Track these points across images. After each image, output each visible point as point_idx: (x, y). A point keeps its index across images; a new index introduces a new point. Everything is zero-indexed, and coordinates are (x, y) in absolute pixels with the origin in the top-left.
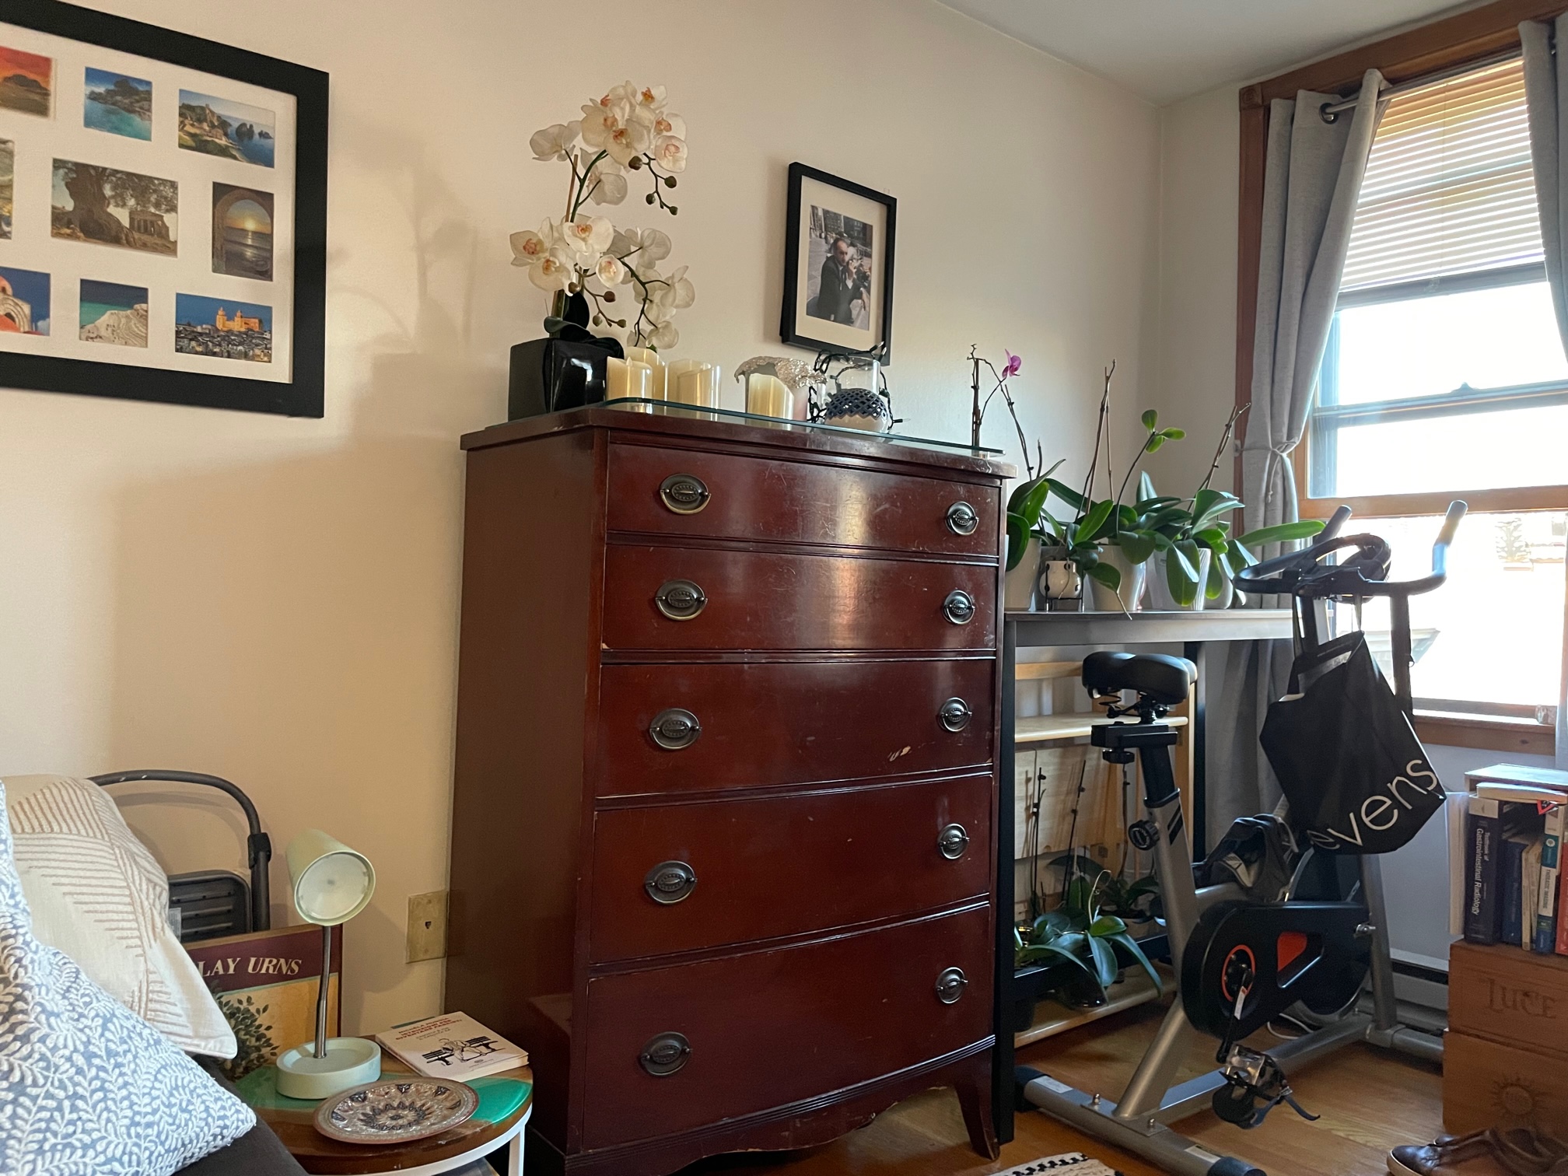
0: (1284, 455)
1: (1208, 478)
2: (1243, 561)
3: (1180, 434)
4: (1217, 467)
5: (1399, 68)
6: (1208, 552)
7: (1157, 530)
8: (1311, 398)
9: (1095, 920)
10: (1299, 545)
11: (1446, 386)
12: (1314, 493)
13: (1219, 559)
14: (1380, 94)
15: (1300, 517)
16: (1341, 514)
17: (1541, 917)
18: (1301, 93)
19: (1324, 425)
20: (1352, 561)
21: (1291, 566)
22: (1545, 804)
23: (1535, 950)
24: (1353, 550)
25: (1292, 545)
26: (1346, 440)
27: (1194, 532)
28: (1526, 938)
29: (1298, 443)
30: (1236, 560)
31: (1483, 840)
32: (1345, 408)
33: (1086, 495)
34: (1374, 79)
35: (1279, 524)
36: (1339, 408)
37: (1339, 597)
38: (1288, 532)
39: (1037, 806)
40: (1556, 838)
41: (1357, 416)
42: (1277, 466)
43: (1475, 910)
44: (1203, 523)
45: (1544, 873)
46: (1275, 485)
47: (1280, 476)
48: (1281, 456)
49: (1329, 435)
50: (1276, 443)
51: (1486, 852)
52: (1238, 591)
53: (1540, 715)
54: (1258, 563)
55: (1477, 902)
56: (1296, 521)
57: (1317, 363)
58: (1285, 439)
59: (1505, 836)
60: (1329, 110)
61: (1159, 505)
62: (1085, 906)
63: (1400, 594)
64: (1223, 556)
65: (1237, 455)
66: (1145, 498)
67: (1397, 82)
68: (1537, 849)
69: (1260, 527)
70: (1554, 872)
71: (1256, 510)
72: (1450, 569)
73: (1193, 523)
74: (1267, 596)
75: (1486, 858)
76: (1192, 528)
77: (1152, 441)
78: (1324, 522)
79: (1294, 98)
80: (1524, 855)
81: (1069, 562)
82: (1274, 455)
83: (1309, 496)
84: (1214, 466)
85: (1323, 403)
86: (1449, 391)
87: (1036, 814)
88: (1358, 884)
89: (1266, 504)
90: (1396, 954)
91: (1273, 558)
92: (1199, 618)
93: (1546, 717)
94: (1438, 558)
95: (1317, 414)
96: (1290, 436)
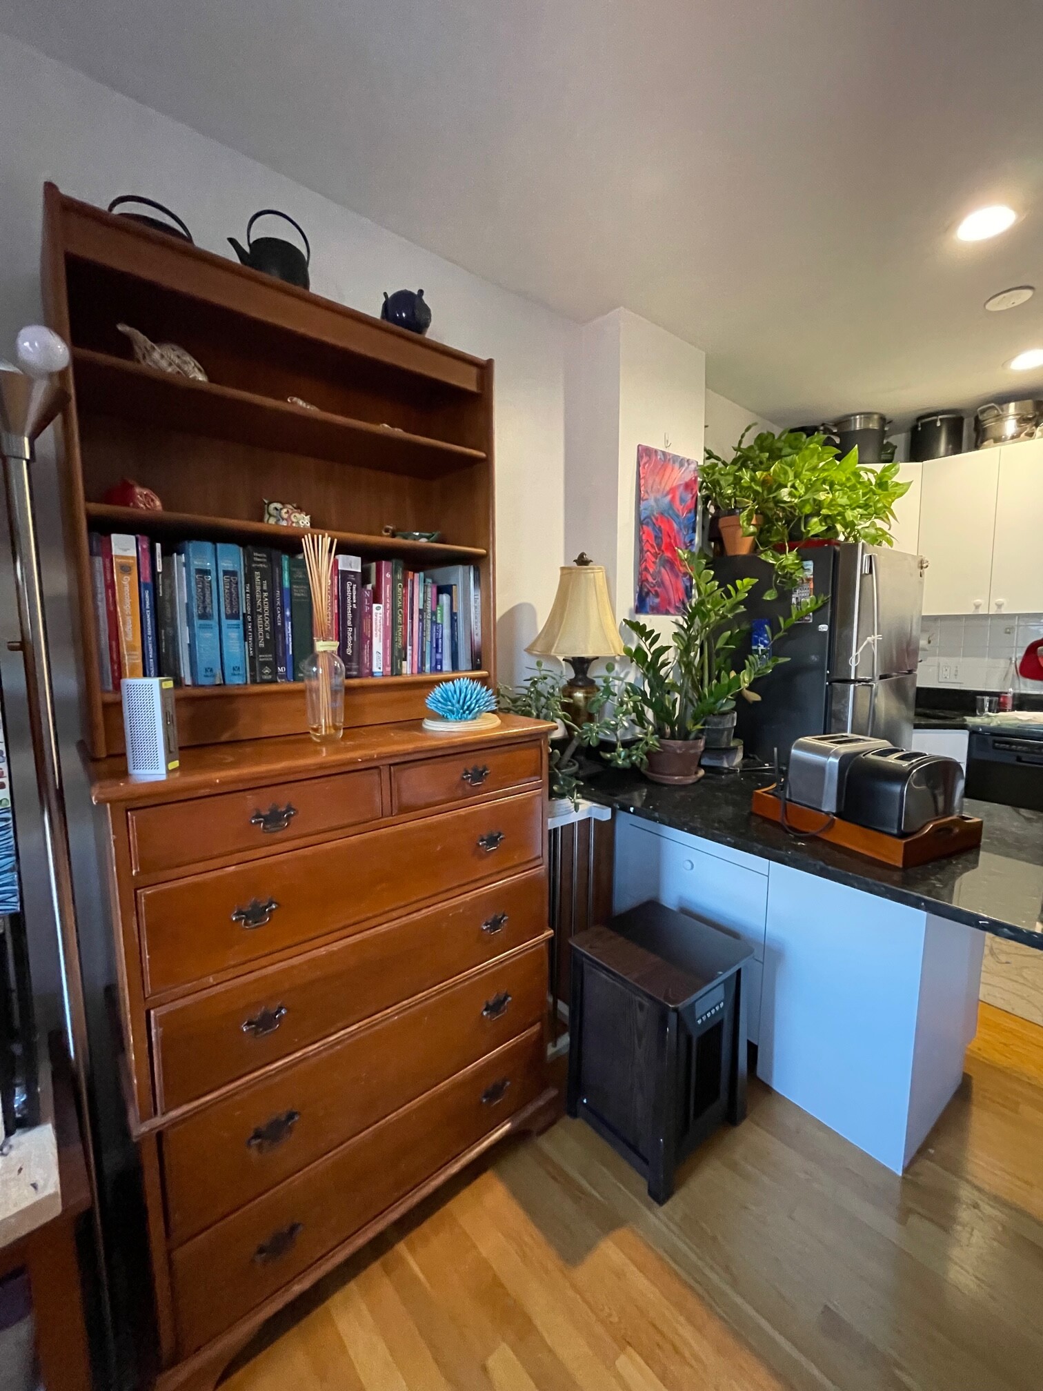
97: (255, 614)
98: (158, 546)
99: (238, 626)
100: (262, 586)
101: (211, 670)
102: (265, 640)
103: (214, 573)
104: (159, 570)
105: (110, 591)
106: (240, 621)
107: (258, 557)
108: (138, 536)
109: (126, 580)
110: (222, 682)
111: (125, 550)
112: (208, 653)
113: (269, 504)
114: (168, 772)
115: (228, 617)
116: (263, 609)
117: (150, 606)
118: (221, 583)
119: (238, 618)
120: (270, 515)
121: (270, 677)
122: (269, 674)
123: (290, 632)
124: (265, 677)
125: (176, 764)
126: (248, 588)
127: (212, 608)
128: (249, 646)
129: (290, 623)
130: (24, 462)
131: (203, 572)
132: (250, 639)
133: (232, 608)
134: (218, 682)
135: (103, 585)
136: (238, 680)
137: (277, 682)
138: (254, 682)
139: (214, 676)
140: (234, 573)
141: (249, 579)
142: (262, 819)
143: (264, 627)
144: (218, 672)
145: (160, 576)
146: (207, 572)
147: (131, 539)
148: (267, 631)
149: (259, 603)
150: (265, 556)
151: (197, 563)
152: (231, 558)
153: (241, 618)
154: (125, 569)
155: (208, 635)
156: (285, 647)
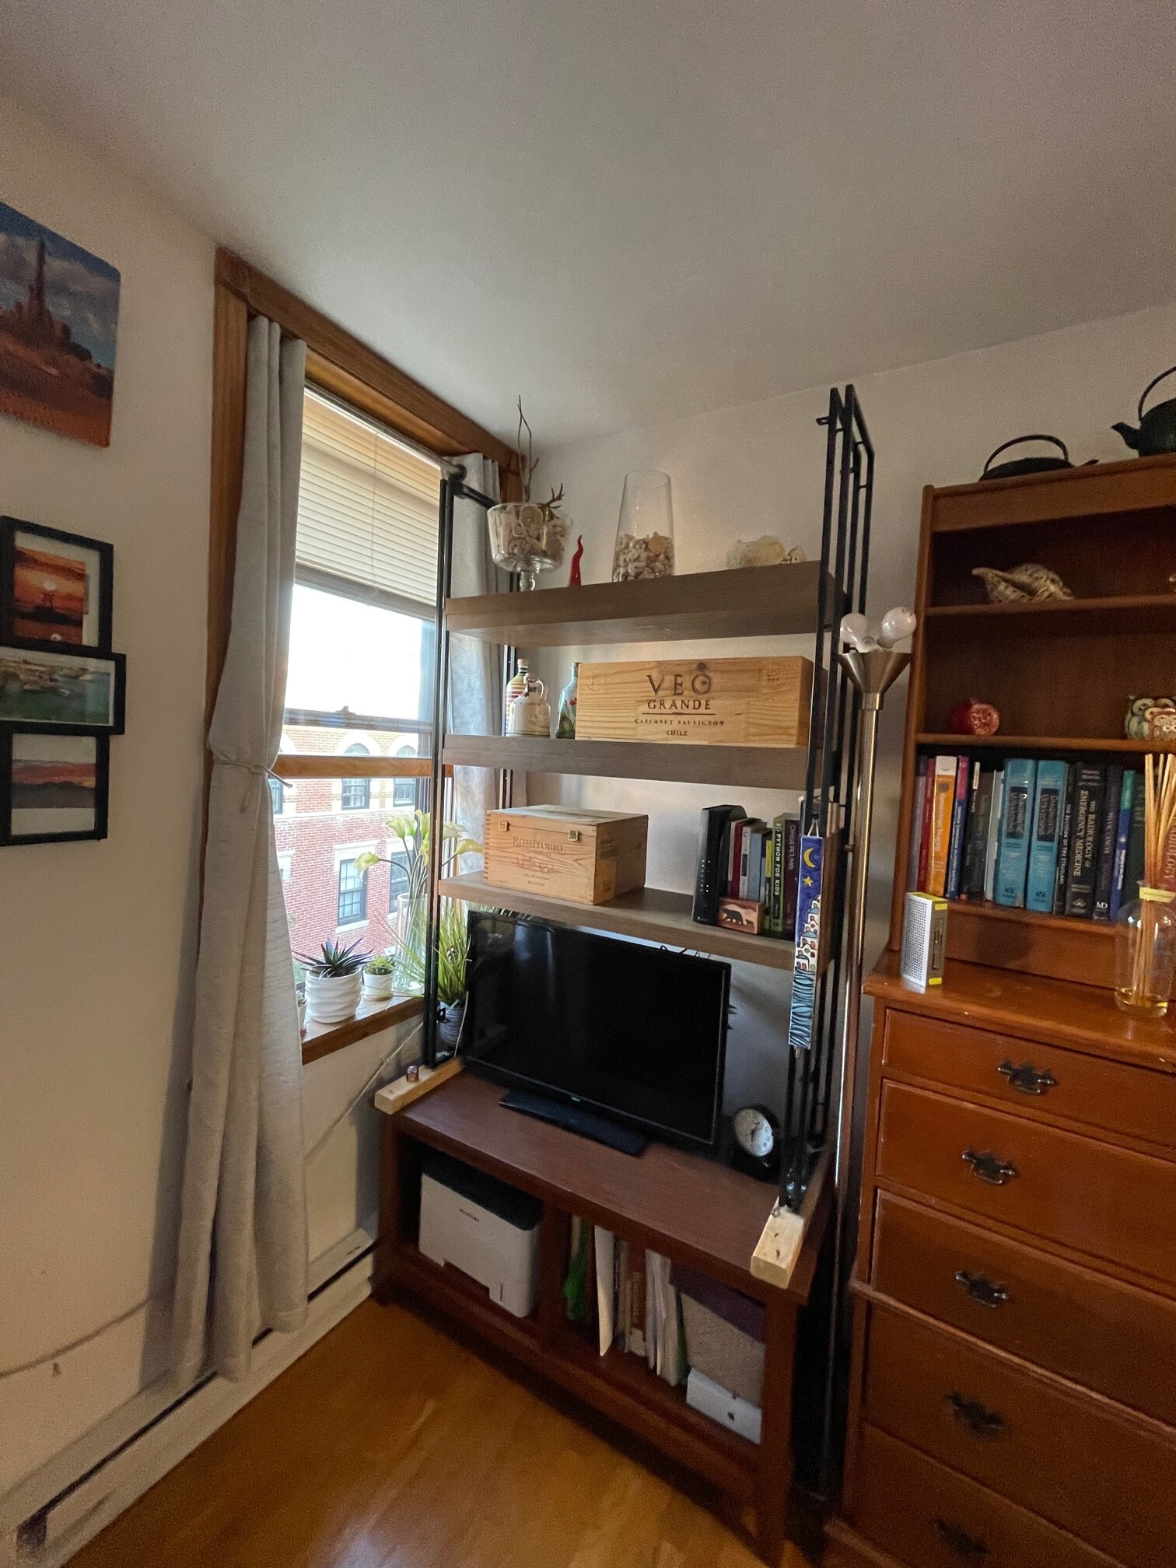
97: (1073, 836)
98: (977, 765)
99: (1050, 849)
100: (1089, 805)
101: (1012, 891)
102: (1083, 869)
103: (1031, 791)
104: (975, 787)
105: (928, 805)
106: (1055, 844)
107: (1088, 775)
108: (960, 757)
109: (943, 796)
110: (1022, 906)
111: (947, 770)
112: (1012, 874)
113: (1134, 701)
114: (928, 986)
115: (1040, 838)
116: (1086, 833)
117: (961, 821)
118: (1038, 801)
119: (1053, 841)
120: (1133, 714)
121: (1083, 911)
122: (1083, 908)
123: (1122, 862)
124: (1075, 910)
125: (938, 981)
126: (1068, 809)
127: (1023, 829)
128: (1059, 872)
129: (1124, 852)
130: (875, 712)
131: (1018, 790)
132: (1063, 865)
133: (1046, 829)
134: (1017, 905)
135: (923, 801)
136: (1042, 907)
137: (1092, 918)
138: (1061, 913)
139: (1015, 897)
140: (1054, 792)
141: (1072, 799)
142: (1010, 1072)
143: (1084, 853)
144: (1020, 895)
145: (975, 792)
146: (1023, 790)
147: (953, 760)
148: (1087, 859)
149: (1081, 826)
150: (1098, 773)
151: (1013, 782)
152: (1054, 776)
153: (1056, 841)
154: (944, 787)
155: (1014, 854)
156: (1112, 881)
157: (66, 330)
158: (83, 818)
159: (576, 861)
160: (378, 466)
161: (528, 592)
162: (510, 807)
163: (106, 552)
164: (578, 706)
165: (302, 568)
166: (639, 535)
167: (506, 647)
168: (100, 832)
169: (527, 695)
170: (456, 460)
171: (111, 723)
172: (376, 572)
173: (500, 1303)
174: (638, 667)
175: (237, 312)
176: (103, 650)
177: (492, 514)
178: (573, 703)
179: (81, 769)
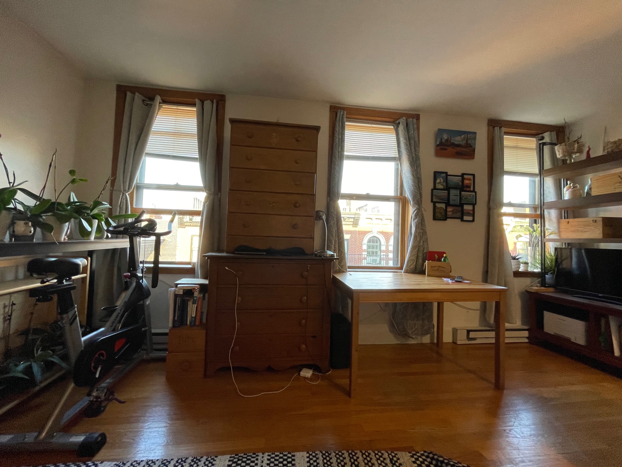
0: (127, 194)
1: (99, 197)
2: (111, 224)
3: (86, 181)
4: (102, 194)
5: (165, 98)
6: (97, 221)
7: (74, 212)
8: (136, 179)
9: (38, 354)
10: (130, 220)
11: (173, 183)
12: (136, 206)
13: (101, 223)
14: (160, 103)
15: (131, 212)
16: (143, 212)
17: (192, 317)
18: (137, 94)
19: (139, 188)
20: (146, 226)
21: (127, 227)
22: (194, 289)
23: (191, 325)
24: (146, 223)
25: (128, 220)
26: (146, 193)
27: (91, 214)
28: (188, 323)
29: (131, 191)
30: (108, 224)
31: (179, 300)
32: (146, 184)
33: (41, 196)
34: (158, 99)
35: (124, 213)
36: (144, 184)
37: (141, 236)
38: (127, 216)
39: (10, 316)
40: (196, 297)
41: (149, 187)
42: (124, 197)
43: (176, 318)
44: (95, 211)
45: (193, 306)
46: (123, 203)
47: (125, 199)
48: (126, 194)
49: (141, 191)
50: (124, 190)
51: (179, 303)
52: (108, 234)
53: (192, 265)
54: (116, 225)
55: (176, 317)
56: (130, 213)
57: (138, 169)
58: (127, 189)
59: (184, 298)
60: (145, 102)
61: (79, 204)
62: (33, 350)
63: (158, 236)
64: (103, 223)
65: (111, 192)
66: (72, 201)
67: (164, 102)
68: (192, 300)
69: (118, 214)
70: (196, 305)
71: (116, 209)
72: (173, 229)
73: (91, 211)
74: (119, 235)
75: (179, 305)
76: (91, 213)
77: (73, 181)
78: (138, 214)
79: (134, 94)
80: (189, 303)
81: (27, 222)
82: (123, 194)
83: (134, 207)
84: (101, 194)
85: (140, 181)
86: (173, 184)
87: (10, 319)
88: (143, 317)
89: (120, 208)
90: (153, 331)
91: (121, 223)
92: (92, 242)
93: (193, 265)
94: (170, 226)
95: (138, 184)
96: (129, 189)
157: (470, 144)
158: (470, 218)
159: (595, 227)
160: (518, 145)
161: (571, 163)
162: (567, 218)
163: (474, 175)
164: (592, 189)
165: (505, 171)
166: (612, 140)
167: (562, 179)
168: (473, 221)
169: (572, 189)
170: (540, 135)
171: (474, 203)
172: (518, 168)
173: (576, 342)
174: (615, 174)
175: (491, 128)
176: (474, 191)
177: (556, 148)
178: (590, 189)
179: (471, 210)
